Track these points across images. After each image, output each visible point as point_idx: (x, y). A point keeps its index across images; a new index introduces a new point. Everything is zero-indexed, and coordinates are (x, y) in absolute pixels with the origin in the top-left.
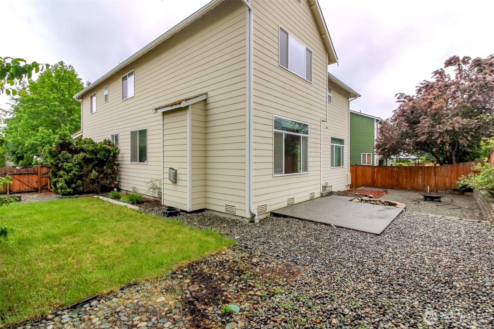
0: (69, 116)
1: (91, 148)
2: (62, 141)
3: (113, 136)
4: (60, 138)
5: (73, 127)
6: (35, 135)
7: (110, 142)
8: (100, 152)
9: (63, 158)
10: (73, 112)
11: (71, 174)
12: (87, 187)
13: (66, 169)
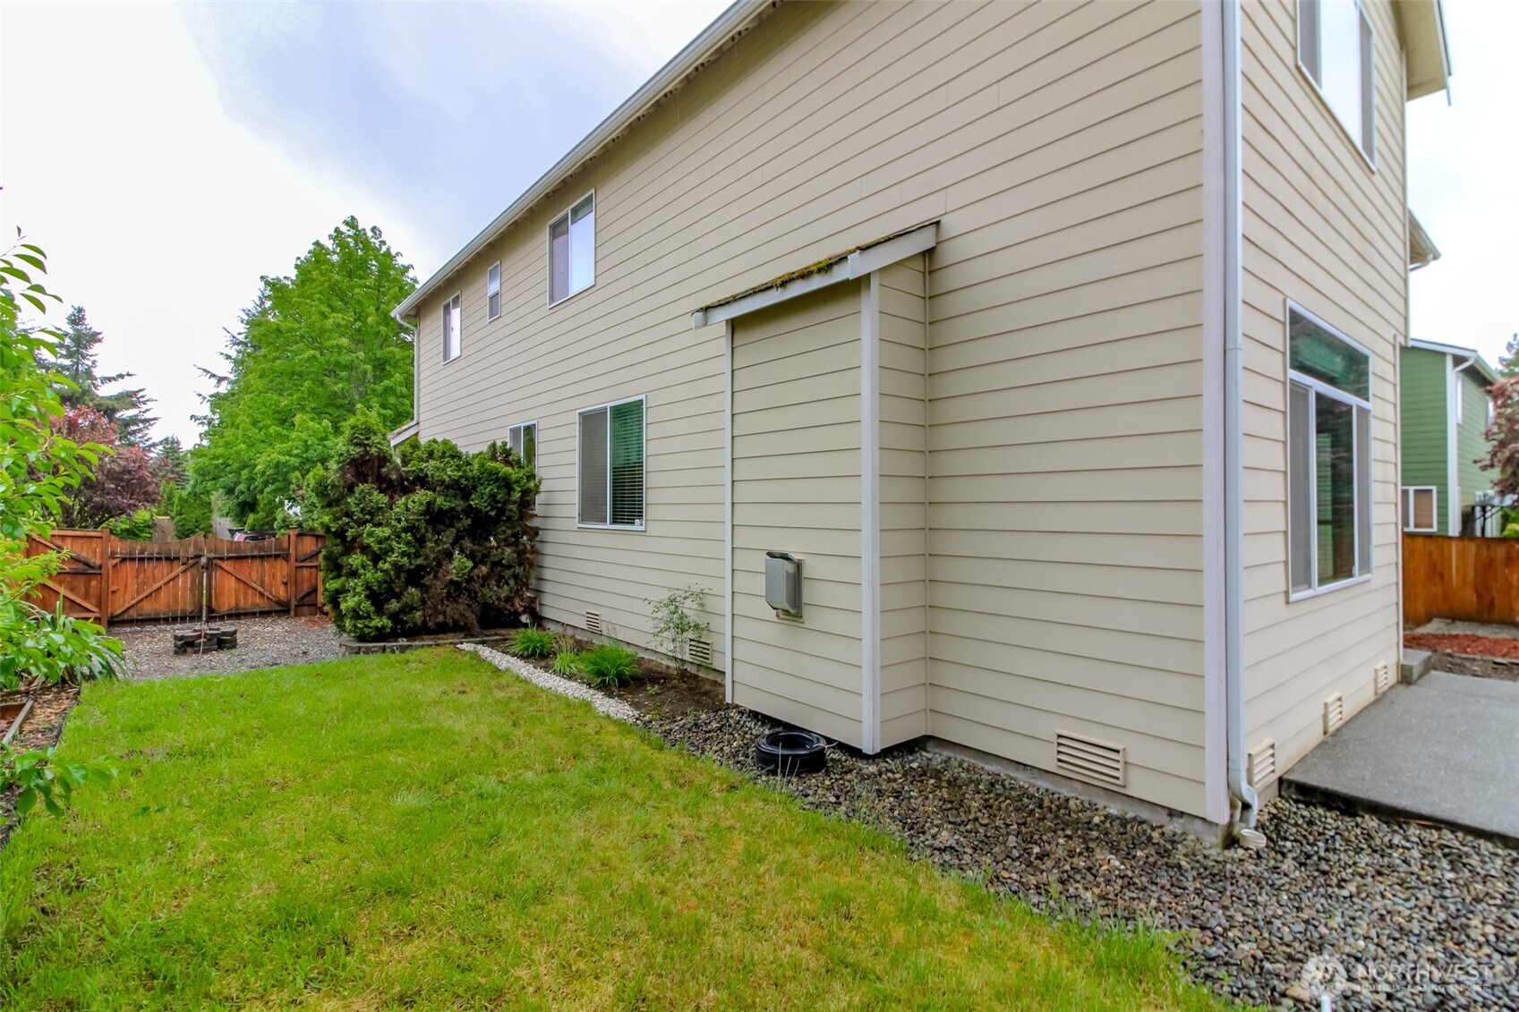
0: (378, 379)
1: (451, 473)
2: (358, 450)
3: (515, 432)
4: (353, 441)
5: (388, 412)
6: (287, 439)
7: (507, 453)
8: (480, 488)
9: (362, 510)
10: (388, 368)
11: (387, 566)
12: (437, 613)
13: (369, 546)
